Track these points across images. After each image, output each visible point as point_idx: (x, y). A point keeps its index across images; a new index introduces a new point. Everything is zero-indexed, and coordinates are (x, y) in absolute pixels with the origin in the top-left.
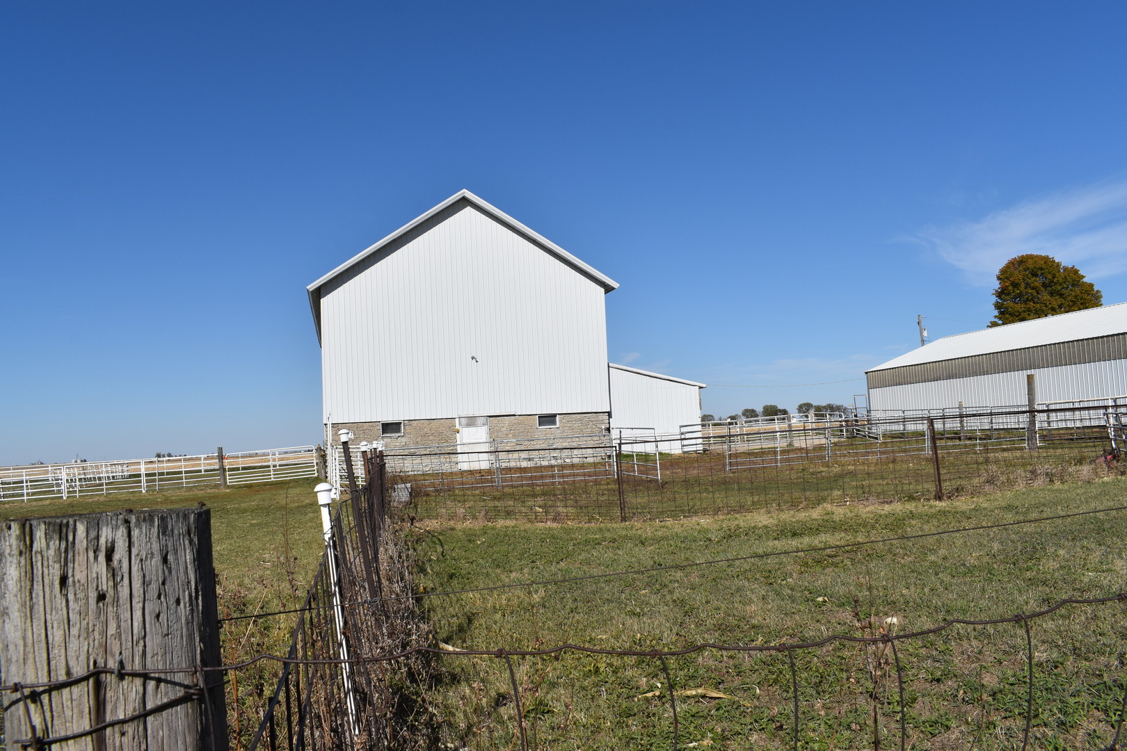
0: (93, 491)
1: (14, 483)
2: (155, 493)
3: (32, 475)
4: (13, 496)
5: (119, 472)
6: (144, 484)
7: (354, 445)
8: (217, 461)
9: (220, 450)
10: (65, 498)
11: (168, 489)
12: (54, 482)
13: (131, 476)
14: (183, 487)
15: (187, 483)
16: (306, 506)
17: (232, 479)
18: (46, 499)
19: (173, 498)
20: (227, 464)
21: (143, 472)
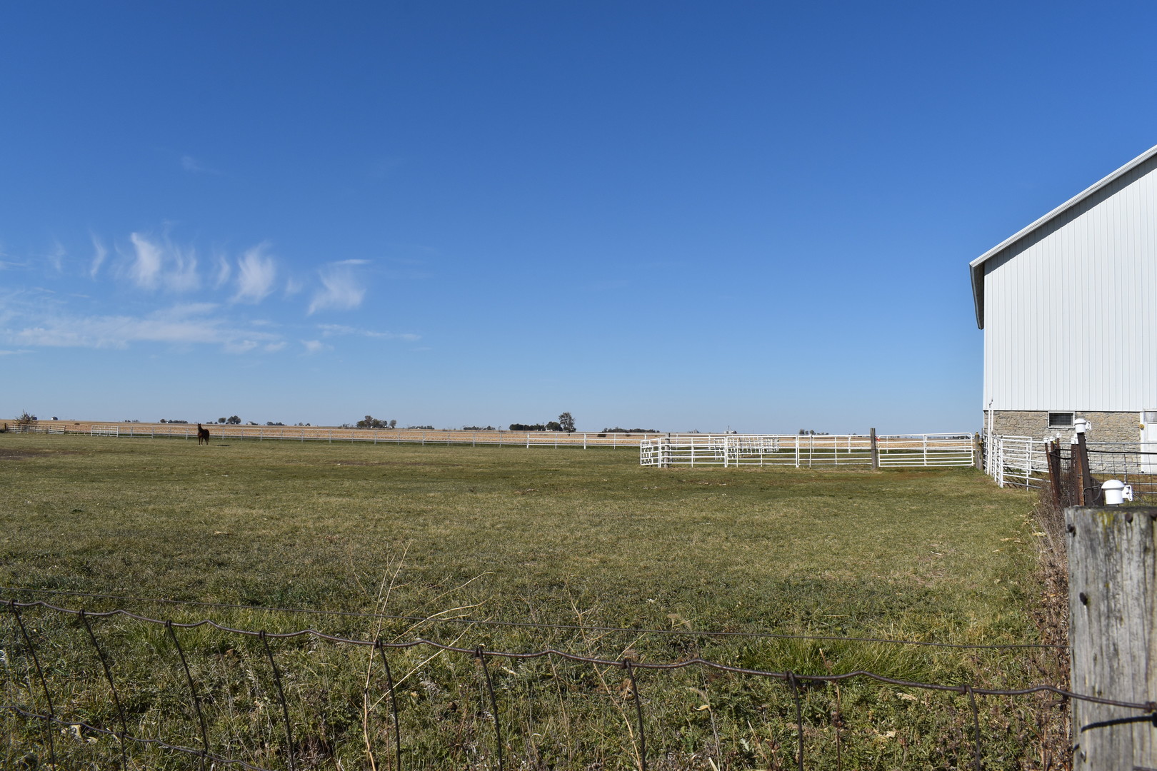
0: (749, 462)
1: (679, 449)
2: (808, 469)
3: (698, 442)
4: (680, 460)
5: (773, 445)
6: (798, 459)
7: (1016, 435)
8: (870, 442)
9: (873, 431)
10: (726, 466)
11: (820, 466)
12: (715, 451)
13: (781, 451)
14: (834, 466)
15: (838, 462)
16: (967, 497)
17: (883, 461)
18: (710, 465)
19: (826, 475)
20: (880, 445)
21: (797, 447)
